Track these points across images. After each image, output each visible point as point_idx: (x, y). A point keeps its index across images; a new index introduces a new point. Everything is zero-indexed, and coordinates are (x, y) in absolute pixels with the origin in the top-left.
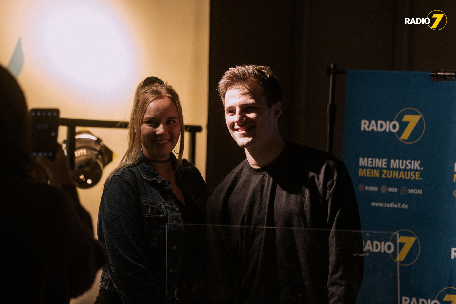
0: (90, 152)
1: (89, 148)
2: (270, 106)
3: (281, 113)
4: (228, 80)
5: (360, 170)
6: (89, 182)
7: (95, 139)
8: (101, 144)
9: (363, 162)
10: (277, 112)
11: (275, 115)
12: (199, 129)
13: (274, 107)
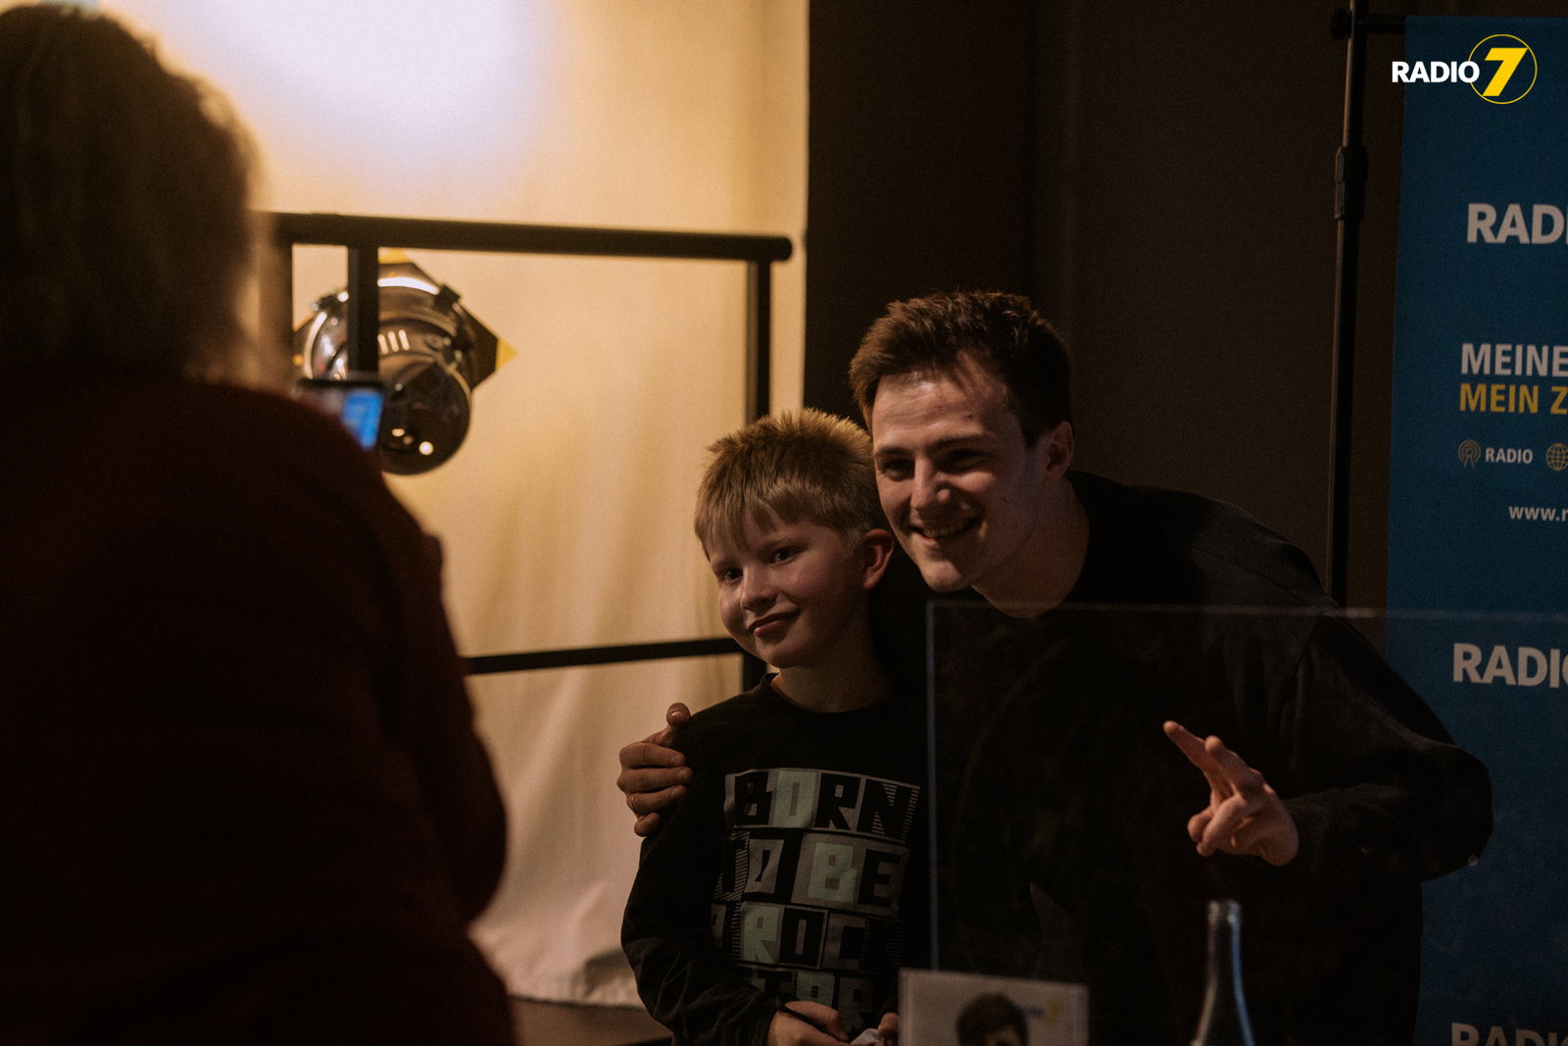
0: (419, 340)
1: (416, 326)
2: (1031, 439)
3: (1069, 459)
4: (886, 356)
5: (1465, 388)
6: (426, 448)
7: (434, 290)
8: (456, 308)
9: (1473, 357)
10: (1056, 457)
11: (1049, 467)
12: (780, 248)
13: (1046, 442)
